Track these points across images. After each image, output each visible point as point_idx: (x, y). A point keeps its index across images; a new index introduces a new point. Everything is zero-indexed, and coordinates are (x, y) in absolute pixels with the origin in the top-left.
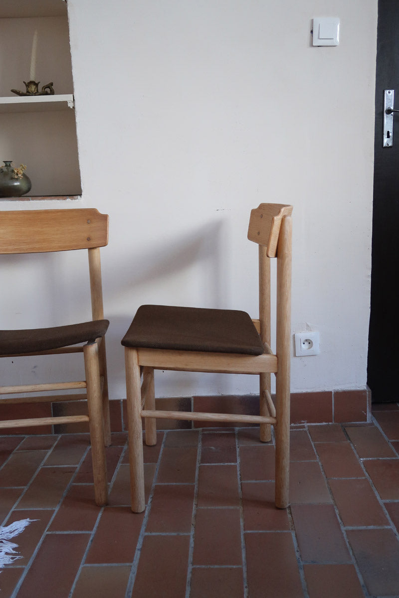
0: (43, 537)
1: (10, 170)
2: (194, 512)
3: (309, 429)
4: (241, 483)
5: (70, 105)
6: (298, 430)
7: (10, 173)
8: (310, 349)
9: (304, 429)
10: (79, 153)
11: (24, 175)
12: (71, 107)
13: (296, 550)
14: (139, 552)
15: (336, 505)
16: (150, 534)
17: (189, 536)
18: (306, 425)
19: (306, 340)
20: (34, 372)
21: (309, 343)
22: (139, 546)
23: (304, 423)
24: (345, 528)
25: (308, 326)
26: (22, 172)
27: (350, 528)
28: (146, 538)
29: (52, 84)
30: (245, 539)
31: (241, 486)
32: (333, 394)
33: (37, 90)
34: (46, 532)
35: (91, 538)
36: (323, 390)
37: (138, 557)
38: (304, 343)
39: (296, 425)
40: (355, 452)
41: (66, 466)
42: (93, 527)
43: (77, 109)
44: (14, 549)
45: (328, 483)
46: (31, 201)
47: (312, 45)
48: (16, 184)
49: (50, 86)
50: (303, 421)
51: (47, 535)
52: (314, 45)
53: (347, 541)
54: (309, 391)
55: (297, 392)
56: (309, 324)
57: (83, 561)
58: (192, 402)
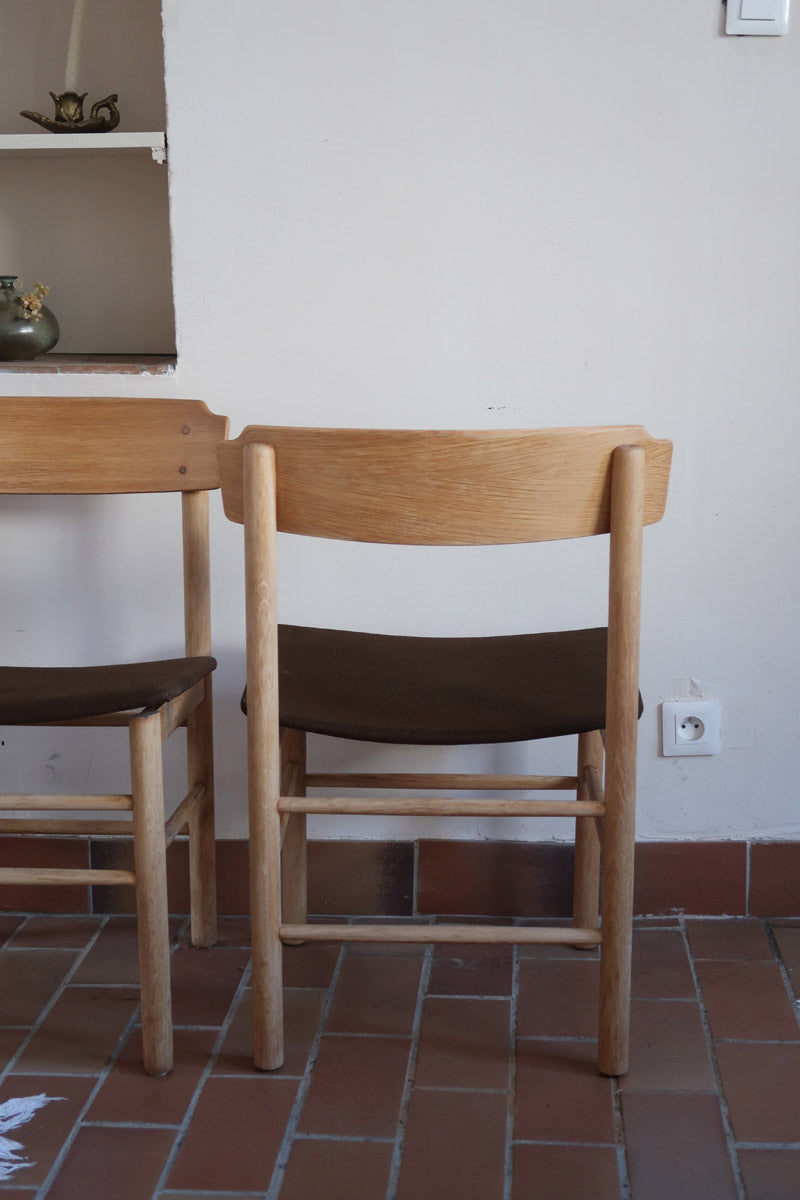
0: (74, 1131)
1: (13, 297)
2: (405, 1098)
3: (686, 929)
4: (517, 1041)
5: (158, 157)
6: (662, 928)
7: (13, 305)
8: (699, 741)
9: (677, 928)
10: (174, 268)
11: (44, 310)
12: (160, 162)
13: (622, 1184)
14: (282, 1172)
15: (724, 1097)
16: (306, 1137)
17: (392, 1146)
18: (682, 917)
19: (690, 720)
20: (52, 768)
21: (696, 726)
22: (282, 1158)
23: (677, 913)
24: (738, 1145)
25: (693, 685)
26: (40, 305)
27: (748, 1145)
28: (296, 1144)
29: (115, 98)
30: (514, 1156)
31: (516, 1047)
32: (748, 847)
33: (81, 113)
34: (80, 1123)
35: (178, 1139)
36: (726, 839)
37: (280, 1180)
38: (684, 727)
39: (658, 918)
40: (787, 984)
41: (120, 986)
42: (183, 1115)
43: (173, 166)
44: (13, 1152)
45: (713, 1049)
46: (59, 374)
47: (723, 33)
48: (26, 330)
49: (110, 102)
50: (675, 909)
51: (83, 1129)
52: (729, 32)
53: (736, 1170)
54: (692, 838)
55: (664, 840)
56: (696, 681)
57: (161, 1182)
58: (416, 852)
